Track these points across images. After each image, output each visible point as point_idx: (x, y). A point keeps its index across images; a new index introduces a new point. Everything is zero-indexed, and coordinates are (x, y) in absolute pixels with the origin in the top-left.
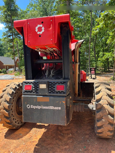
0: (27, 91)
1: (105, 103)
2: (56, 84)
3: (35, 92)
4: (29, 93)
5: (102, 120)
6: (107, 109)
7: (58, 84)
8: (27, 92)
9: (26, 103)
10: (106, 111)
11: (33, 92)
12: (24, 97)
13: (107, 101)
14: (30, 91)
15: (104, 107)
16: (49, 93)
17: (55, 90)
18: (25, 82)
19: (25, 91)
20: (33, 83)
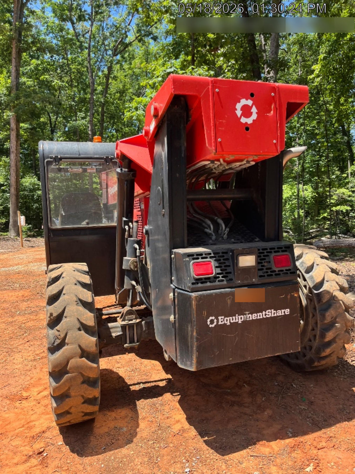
0: (201, 279)
1: (335, 289)
2: (271, 252)
3: (222, 281)
4: (208, 284)
5: (336, 326)
6: (341, 300)
7: (275, 252)
8: (202, 283)
9: (205, 313)
10: (340, 304)
11: (219, 281)
12: (201, 296)
13: (337, 283)
14: (209, 278)
15: (337, 298)
16: (261, 276)
17: (270, 268)
18: (190, 255)
19: (198, 281)
20: (212, 255)
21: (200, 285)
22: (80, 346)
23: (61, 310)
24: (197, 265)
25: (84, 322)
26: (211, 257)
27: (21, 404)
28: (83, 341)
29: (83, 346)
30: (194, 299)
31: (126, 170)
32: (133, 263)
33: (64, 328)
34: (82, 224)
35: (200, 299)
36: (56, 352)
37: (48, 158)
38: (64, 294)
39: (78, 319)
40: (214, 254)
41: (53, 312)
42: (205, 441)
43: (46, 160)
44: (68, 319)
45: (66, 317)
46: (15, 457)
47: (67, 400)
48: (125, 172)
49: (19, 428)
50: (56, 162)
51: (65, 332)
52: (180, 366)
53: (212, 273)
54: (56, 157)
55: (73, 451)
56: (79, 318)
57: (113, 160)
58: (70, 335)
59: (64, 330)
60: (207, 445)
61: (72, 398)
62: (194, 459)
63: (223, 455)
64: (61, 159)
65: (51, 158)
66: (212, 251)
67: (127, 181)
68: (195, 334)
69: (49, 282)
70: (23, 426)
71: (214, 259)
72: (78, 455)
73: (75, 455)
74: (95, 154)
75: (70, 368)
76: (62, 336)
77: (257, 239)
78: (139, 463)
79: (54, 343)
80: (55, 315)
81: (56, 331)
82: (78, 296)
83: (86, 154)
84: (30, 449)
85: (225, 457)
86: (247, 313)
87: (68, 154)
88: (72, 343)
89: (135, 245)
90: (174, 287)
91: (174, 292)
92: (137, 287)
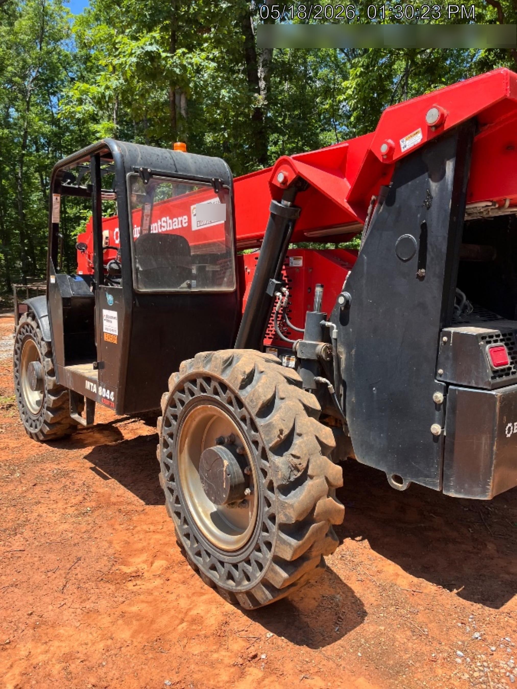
0: (497, 371)
3: (515, 372)
4: (505, 378)
8: (499, 376)
9: (505, 418)
11: (513, 374)
12: (504, 394)
14: (505, 370)
18: (483, 337)
20: (501, 337)
21: (498, 380)
22: (327, 479)
23: (291, 425)
24: (492, 350)
25: (324, 441)
26: (502, 340)
27: (137, 587)
28: (331, 471)
29: (331, 479)
30: (498, 399)
31: (289, 203)
32: (325, 350)
33: (305, 452)
36: (293, 492)
37: (131, 170)
38: (282, 399)
39: (317, 438)
40: (503, 335)
41: (283, 428)
42: (458, 594)
43: (128, 175)
44: (305, 438)
45: (300, 435)
46: (217, 671)
47: (305, 564)
48: (286, 206)
49: (178, 626)
50: (144, 179)
51: (306, 459)
52: (452, 494)
53: (507, 364)
54: (145, 170)
55: (299, 643)
56: (318, 435)
58: (314, 463)
59: (305, 454)
60: (464, 599)
61: (311, 561)
62: (470, 620)
63: (497, 608)
64: (152, 174)
65: (136, 171)
66: (501, 331)
67: (290, 220)
68: (495, 448)
70: (182, 621)
71: (504, 342)
72: (308, 645)
74: (197, 172)
75: (318, 515)
76: (304, 465)
78: (406, 640)
79: (289, 478)
80: (286, 432)
81: (292, 458)
82: (302, 400)
83: (185, 170)
84: (229, 654)
87: (159, 168)
88: (318, 476)
89: (323, 322)
90: (443, 384)
91: (446, 391)
92: (331, 386)
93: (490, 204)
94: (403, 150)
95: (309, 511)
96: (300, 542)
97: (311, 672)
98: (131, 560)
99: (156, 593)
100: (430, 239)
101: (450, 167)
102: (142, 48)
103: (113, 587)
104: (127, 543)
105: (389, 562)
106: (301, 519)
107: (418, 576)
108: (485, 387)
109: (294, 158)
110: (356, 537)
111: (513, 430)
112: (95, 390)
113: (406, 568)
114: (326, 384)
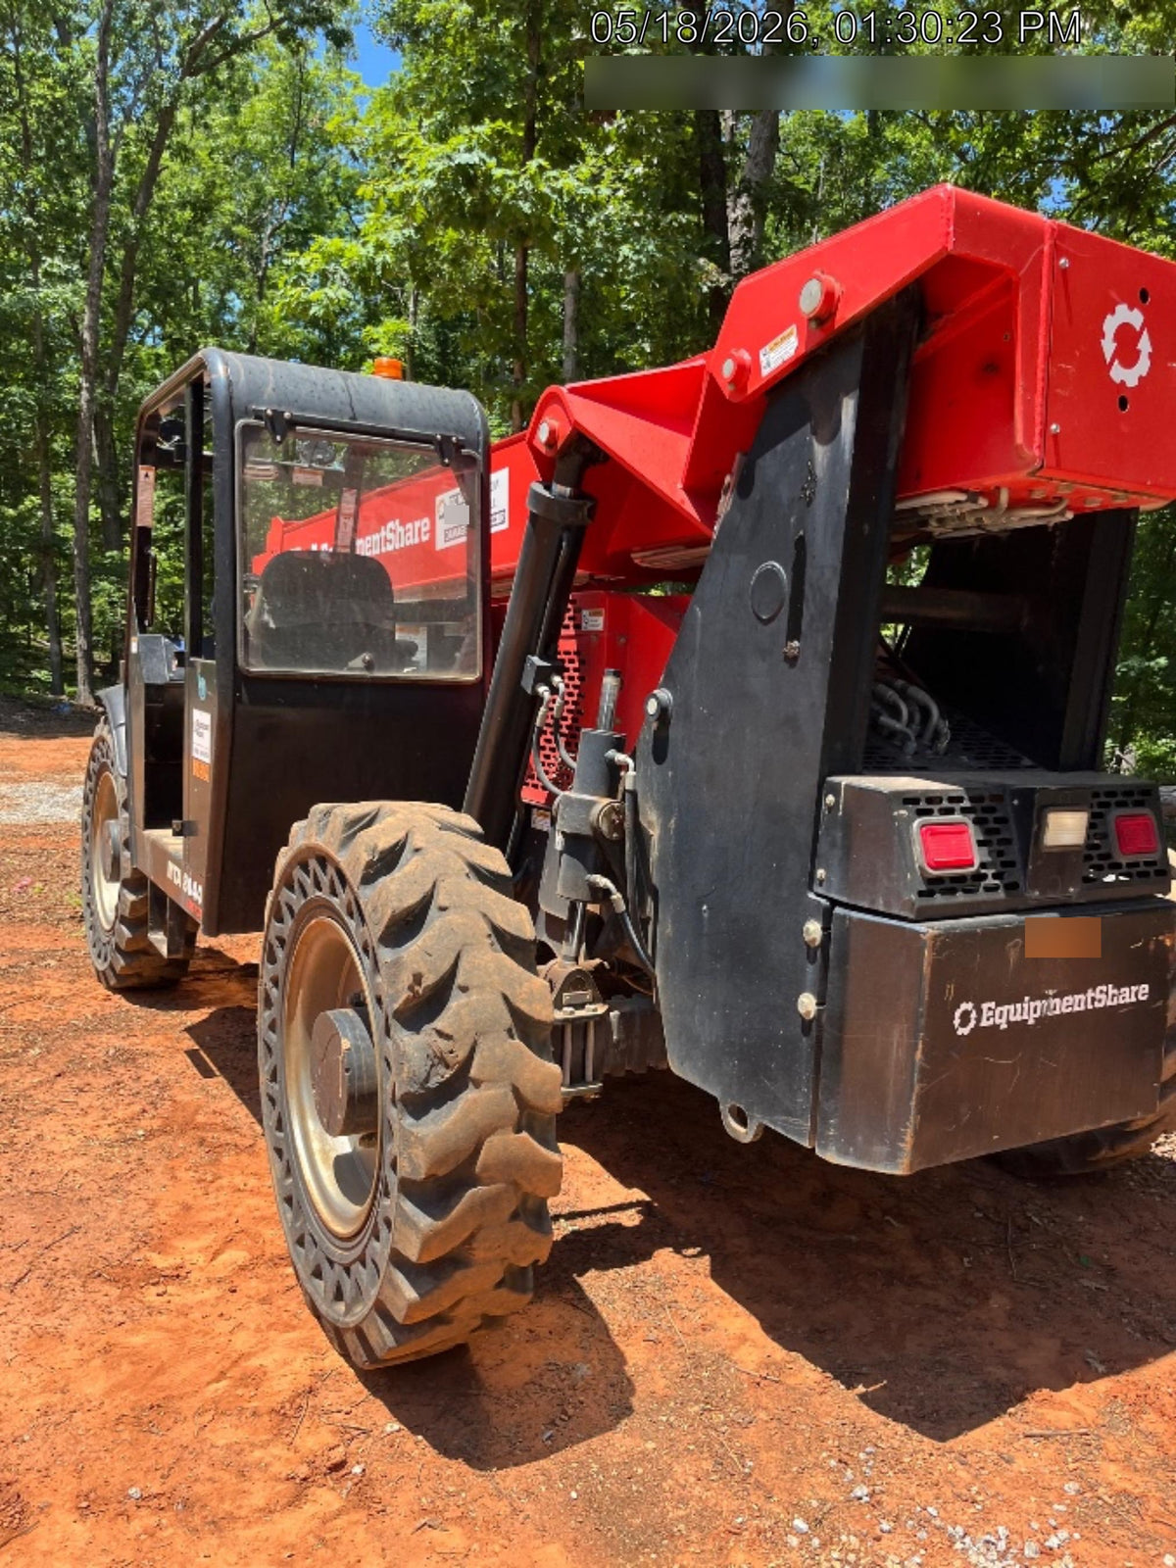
0: (939, 880)
3: (995, 888)
4: (960, 897)
7: (1120, 804)
8: (945, 892)
9: (951, 988)
11: (988, 889)
12: (946, 934)
14: (961, 879)
16: (1086, 880)
18: (909, 799)
19: (933, 886)
20: (966, 804)
21: (939, 899)
22: (516, 1091)
23: (446, 966)
24: (930, 831)
25: (524, 1007)
26: (964, 811)
27: (166, 1298)
28: (527, 1075)
29: (527, 1091)
30: (929, 943)
31: (568, 490)
32: (607, 815)
33: (466, 1027)
34: (352, 664)
35: (944, 942)
36: (433, 1113)
37: (246, 413)
38: (443, 909)
39: (506, 998)
40: (971, 799)
41: (423, 970)
42: (863, 1397)
43: (239, 423)
44: (474, 996)
45: (464, 989)
46: (246, 1485)
47: (458, 1275)
48: (562, 496)
49: (209, 1383)
50: (274, 432)
51: (469, 1042)
52: (832, 1157)
53: (972, 865)
54: (278, 414)
55: (446, 1451)
56: (508, 993)
57: (464, 451)
58: (485, 1053)
59: (467, 1032)
60: (874, 1409)
61: (473, 1270)
62: (862, 1456)
63: (943, 1439)
64: (293, 423)
65: (258, 415)
66: (967, 790)
67: (567, 528)
68: (919, 1055)
69: (369, 865)
70: (222, 1375)
71: (972, 816)
72: (469, 1461)
73: (458, 1466)
74: (403, 420)
75: (485, 1168)
76: (461, 1054)
77: (1027, 762)
78: (692, 1480)
79: (427, 1080)
80: (429, 980)
81: (435, 1037)
82: (490, 915)
83: (374, 415)
84: (291, 1454)
85: (950, 1443)
86: (1051, 992)
87: (314, 410)
88: (493, 1081)
89: (611, 753)
90: (823, 901)
91: (827, 918)
92: (617, 896)
93: (962, 497)
94: (766, 372)
95: (463, 1157)
96: (440, 1224)
97: (447, 1515)
98: (178, 1243)
99: (196, 1315)
100: (811, 573)
101: (849, 408)
102: (449, 158)
103: (115, 1292)
104: (187, 1208)
105: (740, 1308)
106: (441, 1172)
107: (789, 1344)
108: (903, 914)
109: (572, 391)
110: (687, 1248)
111: (978, 1020)
112: (177, 881)
113: (772, 1328)
114: (607, 892)
